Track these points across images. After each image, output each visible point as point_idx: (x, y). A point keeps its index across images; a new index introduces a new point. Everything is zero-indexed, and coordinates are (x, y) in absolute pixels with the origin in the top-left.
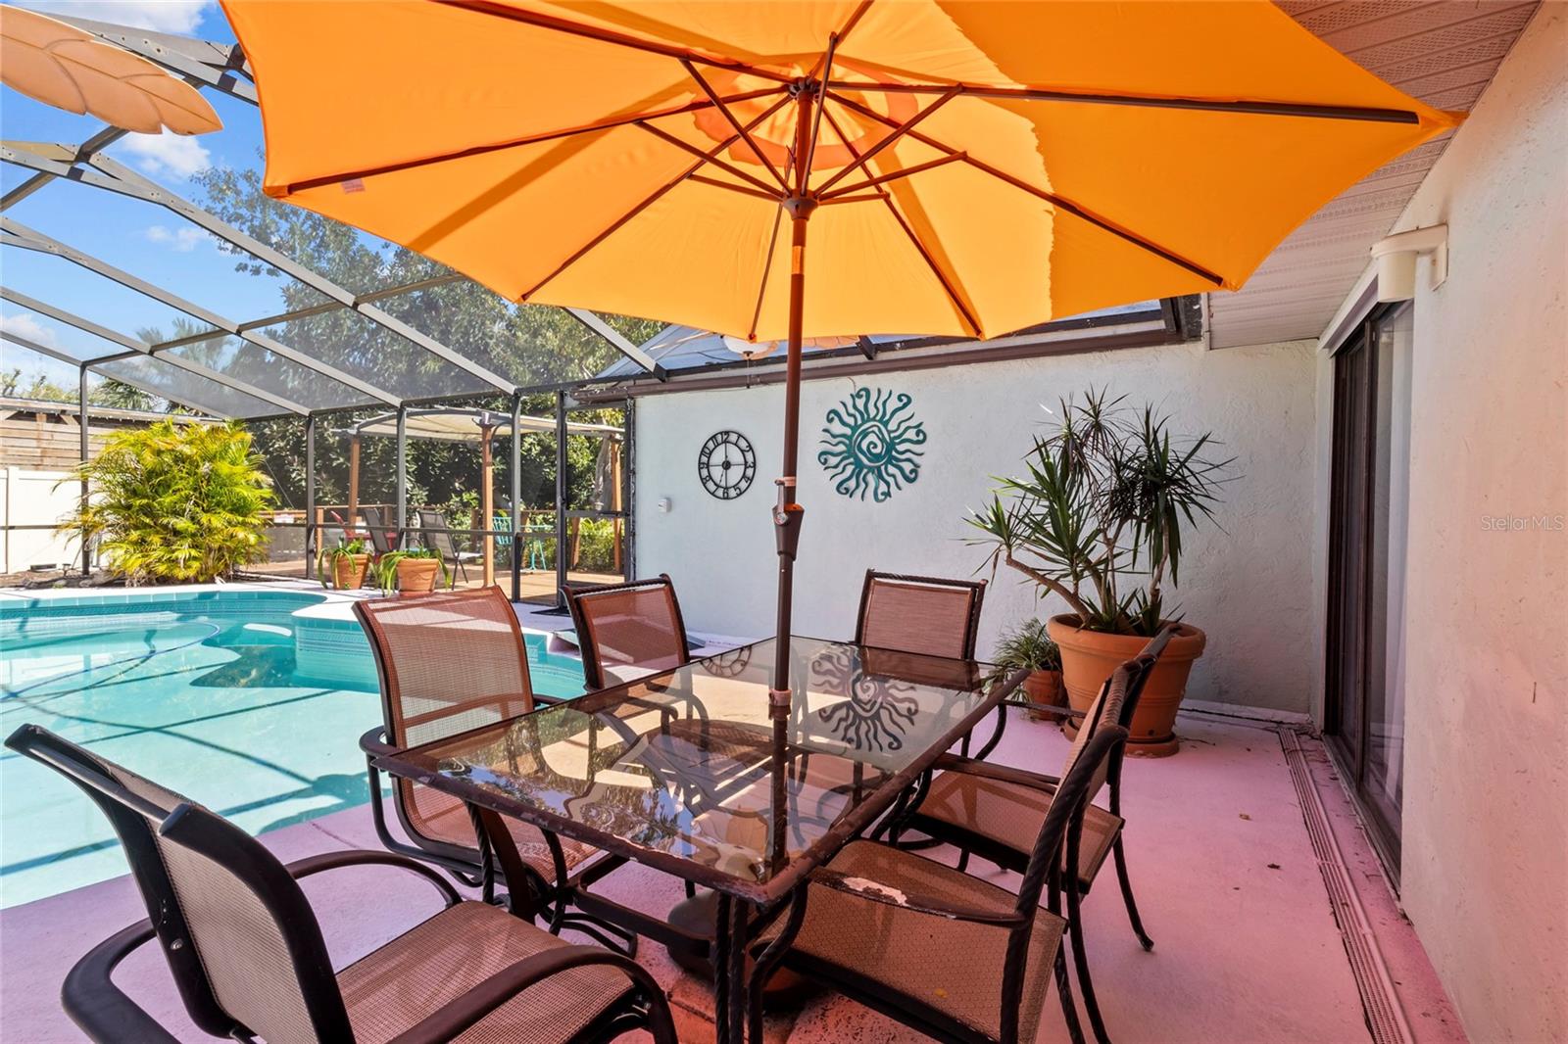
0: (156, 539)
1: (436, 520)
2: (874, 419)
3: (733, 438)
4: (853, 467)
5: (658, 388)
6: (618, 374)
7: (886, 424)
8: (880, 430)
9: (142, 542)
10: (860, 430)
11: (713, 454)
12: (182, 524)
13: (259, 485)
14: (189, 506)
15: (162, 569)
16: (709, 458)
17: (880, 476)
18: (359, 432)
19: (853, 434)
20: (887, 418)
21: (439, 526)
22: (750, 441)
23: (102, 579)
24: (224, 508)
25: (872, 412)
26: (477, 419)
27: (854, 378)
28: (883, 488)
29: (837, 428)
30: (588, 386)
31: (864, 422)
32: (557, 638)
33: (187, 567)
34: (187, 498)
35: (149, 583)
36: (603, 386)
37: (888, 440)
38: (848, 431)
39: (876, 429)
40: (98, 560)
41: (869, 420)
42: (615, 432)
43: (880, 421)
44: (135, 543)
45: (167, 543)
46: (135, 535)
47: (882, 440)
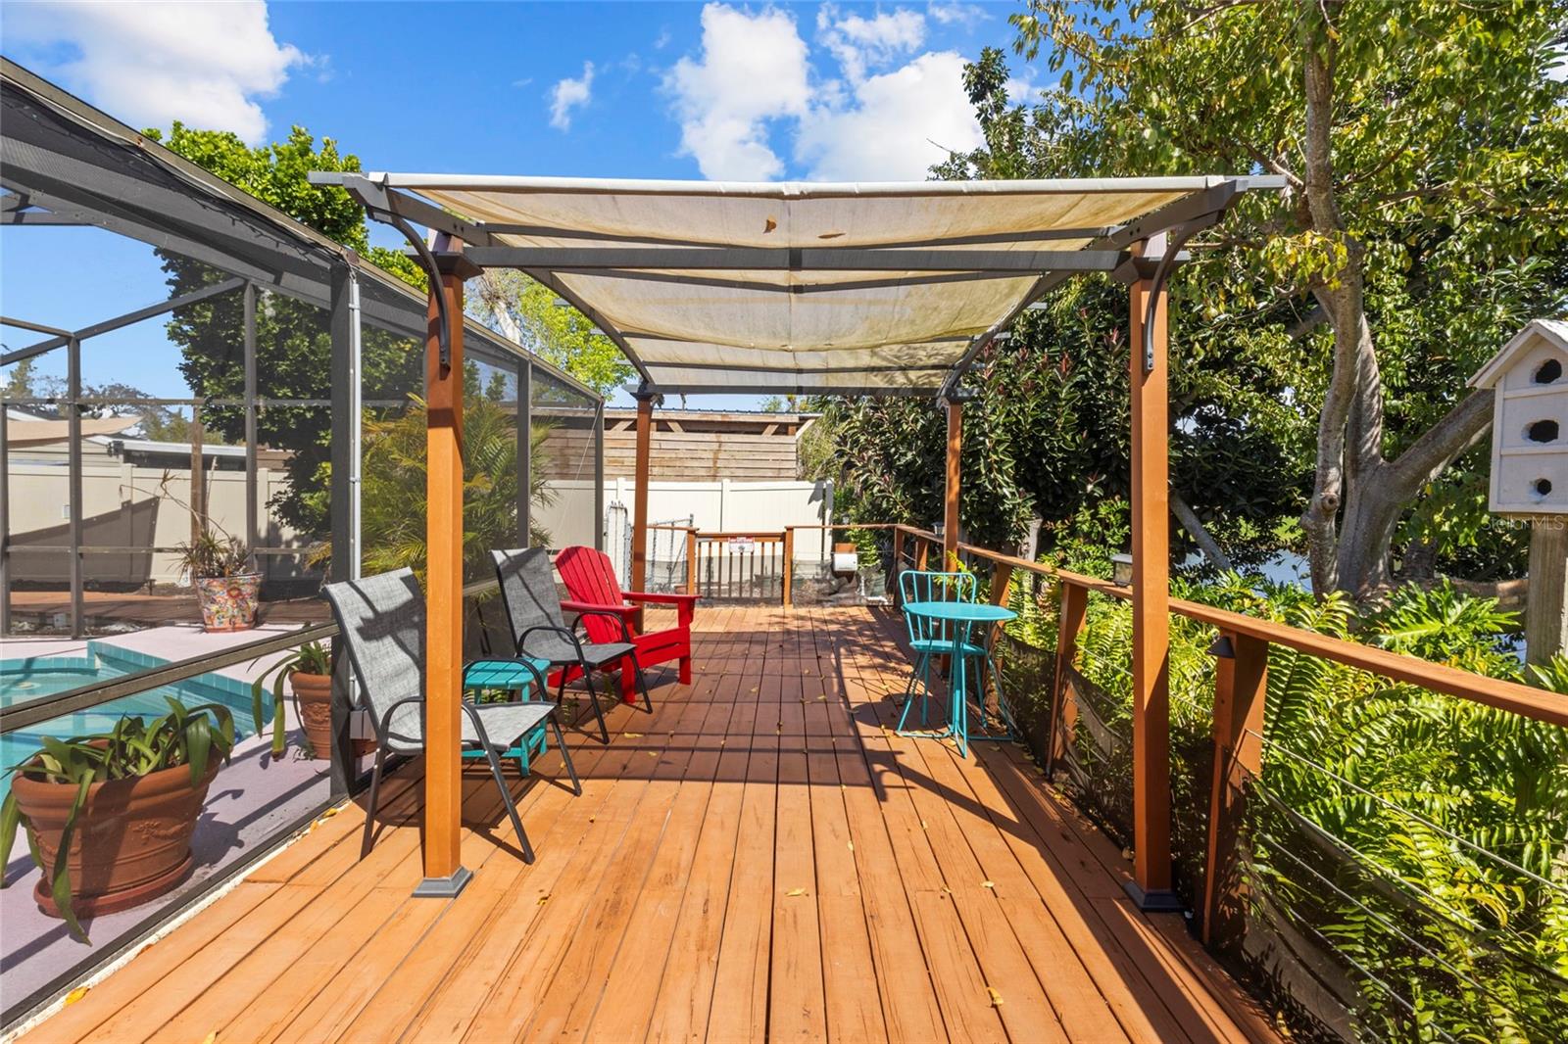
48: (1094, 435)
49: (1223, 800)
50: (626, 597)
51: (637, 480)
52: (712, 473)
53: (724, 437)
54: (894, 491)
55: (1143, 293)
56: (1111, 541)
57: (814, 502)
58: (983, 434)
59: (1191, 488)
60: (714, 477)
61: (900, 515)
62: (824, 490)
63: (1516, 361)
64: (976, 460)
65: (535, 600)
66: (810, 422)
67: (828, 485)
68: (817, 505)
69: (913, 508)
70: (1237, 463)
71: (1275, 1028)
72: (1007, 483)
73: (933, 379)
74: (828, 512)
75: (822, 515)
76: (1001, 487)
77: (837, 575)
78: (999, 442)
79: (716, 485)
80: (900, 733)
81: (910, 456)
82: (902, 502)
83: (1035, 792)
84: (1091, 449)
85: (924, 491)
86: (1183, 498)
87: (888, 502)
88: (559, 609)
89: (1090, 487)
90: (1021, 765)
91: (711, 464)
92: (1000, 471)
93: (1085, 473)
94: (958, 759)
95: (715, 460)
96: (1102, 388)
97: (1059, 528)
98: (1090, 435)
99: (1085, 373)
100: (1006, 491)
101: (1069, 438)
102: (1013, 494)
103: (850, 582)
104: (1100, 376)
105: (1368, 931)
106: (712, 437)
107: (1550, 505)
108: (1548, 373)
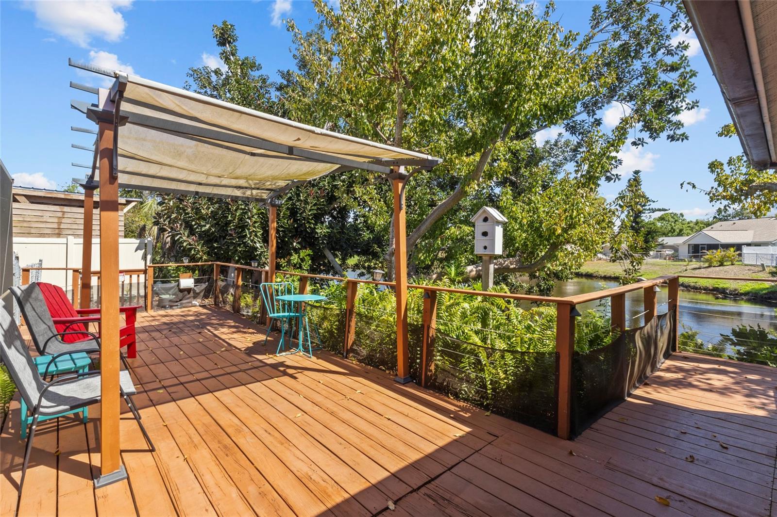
48: (295, 221)
49: (428, 341)
50: (79, 312)
51: (84, 238)
52: (57, 231)
53: (66, 209)
54: (198, 245)
55: (399, 184)
56: (305, 268)
57: (139, 251)
58: (249, 218)
59: (331, 244)
60: (59, 235)
61: (201, 258)
62: (146, 244)
63: (480, 216)
64: (243, 230)
65: (40, 318)
66: (133, 204)
67: (149, 241)
68: (141, 253)
69: (208, 254)
70: (348, 235)
71: (449, 398)
72: (259, 242)
73: (263, 195)
74: (149, 257)
75: (144, 258)
76: (255, 243)
77: (181, 291)
78: (255, 222)
79: (64, 240)
80: (278, 355)
81: (208, 226)
82: (202, 251)
83: (345, 362)
84: (294, 227)
85: (215, 245)
86: (328, 248)
87: (195, 251)
88: (53, 323)
89: (295, 244)
90: (332, 355)
91: (56, 226)
92: (256, 235)
93: (292, 237)
94: (310, 359)
95: (60, 223)
96: (299, 200)
97: (283, 262)
98: (294, 221)
99: (291, 193)
100: (258, 245)
101: (286, 221)
102: (261, 247)
103: (189, 294)
104: (298, 195)
105: (469, 363)
106: (57, 208)
107: (487, 252)
108: (486, 220)
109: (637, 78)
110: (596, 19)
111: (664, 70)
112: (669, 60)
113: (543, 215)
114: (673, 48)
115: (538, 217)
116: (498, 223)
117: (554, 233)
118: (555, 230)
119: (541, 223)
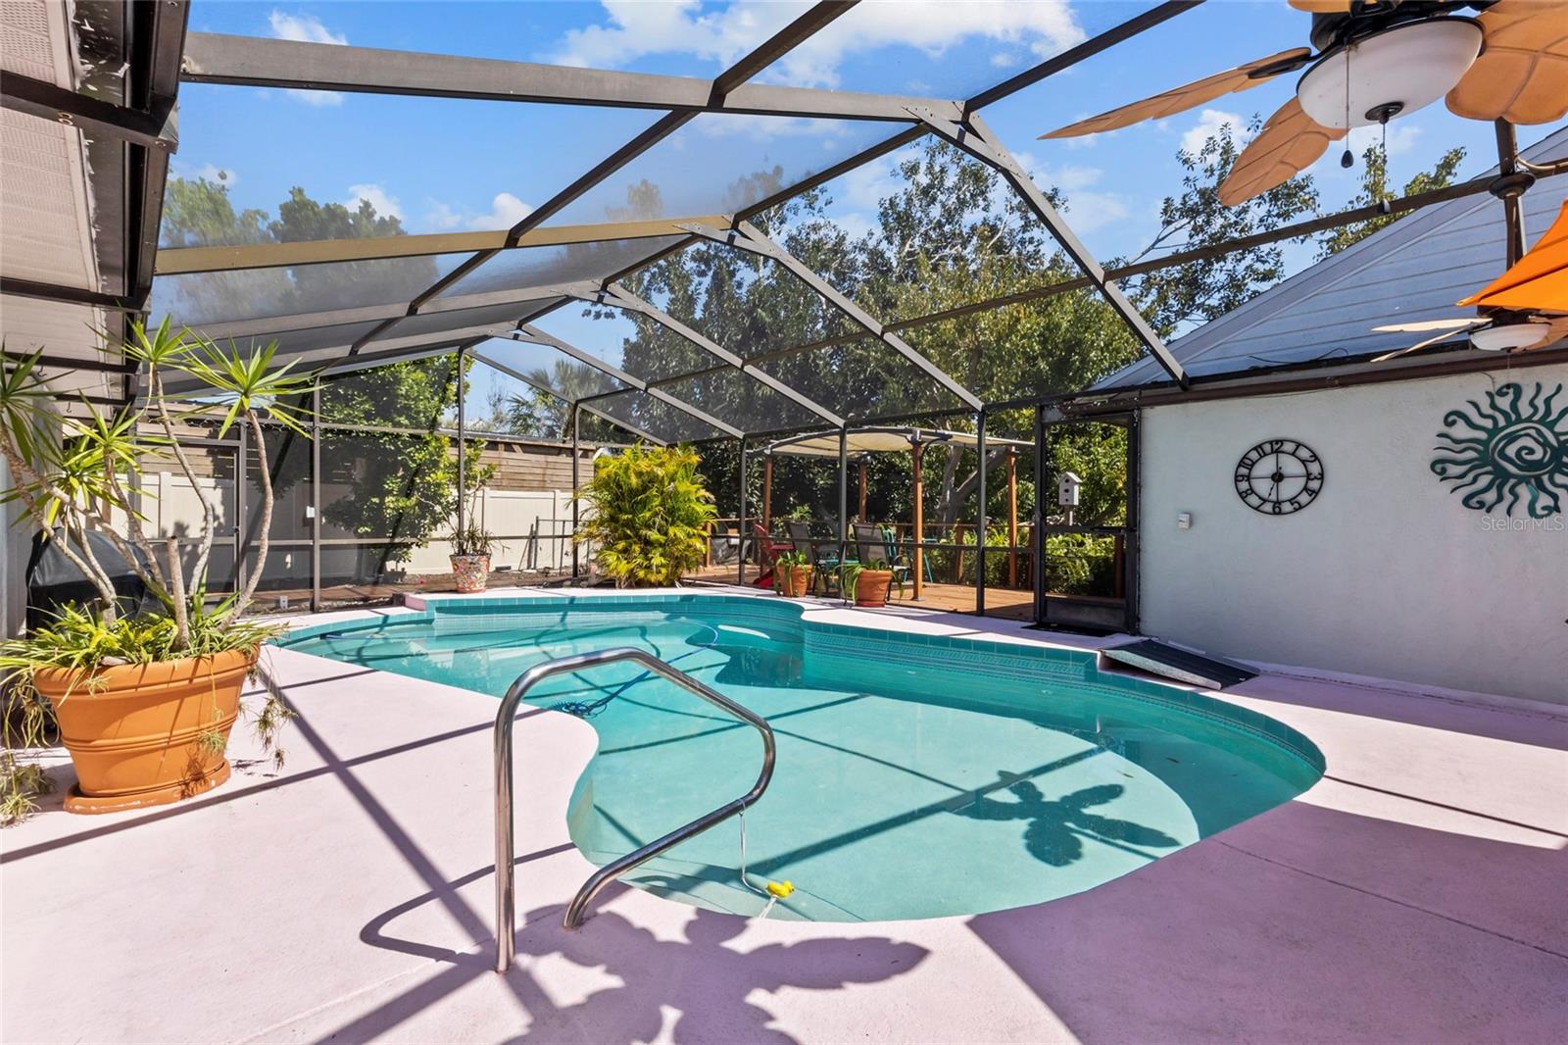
0: (637, 548)
1: (873, 533)
2: (1529, 419)
3: (1289, 447)
4: (1490, 477)
5: (1182, 397)
6: (1119, 385)
7: (1551, 426)
8: (1539, 431)
9: (625, 551)
10: (1503, 434)
11: (1256, 466)
12: (654, 535)
13: (707, 501)
14: (658, 520)
15: (641, 574)
16: (1250, 470)
17: (1541, 487)
18: (772, 452)
19: (1490, 439)
20: (1553, 417)
21: (876, 539)
22: (1313, 449)
23: (594, 581)
24: (682, 521)
25: (1525, 410)
26: (909, 437)
27: (1492, 373)
28: (1545, 500)
29: (1461, 431)
30: (1078, 399)
31: (1509, 423)
32: (1105, 658)
33: (659, 572)
34: (656, 514)
35: (630, 586)
36: (1105, 398)
37: (1555, 444)
38: (1483, 435)
39: (1532, 432)
40: (535, 564)
41: (1519, 420)
42: (1011, 445)
43: (1541, 421)
44: (620, 552)
45: (645, 553)
46: (621, 545)
47: (1545, 444)
107: (1069, 503)
108: (1067, 481)
109: (1219, 291)
110: (1169, 214)
111: (1255, 279)
112: (1260, 267)
113: (1103, 467)
114: (1263, 254)
115: (1099, 469)
116: (1076, 483)
117: (1115, 487)
118: (1117, 484)
119: (1101, 475)
